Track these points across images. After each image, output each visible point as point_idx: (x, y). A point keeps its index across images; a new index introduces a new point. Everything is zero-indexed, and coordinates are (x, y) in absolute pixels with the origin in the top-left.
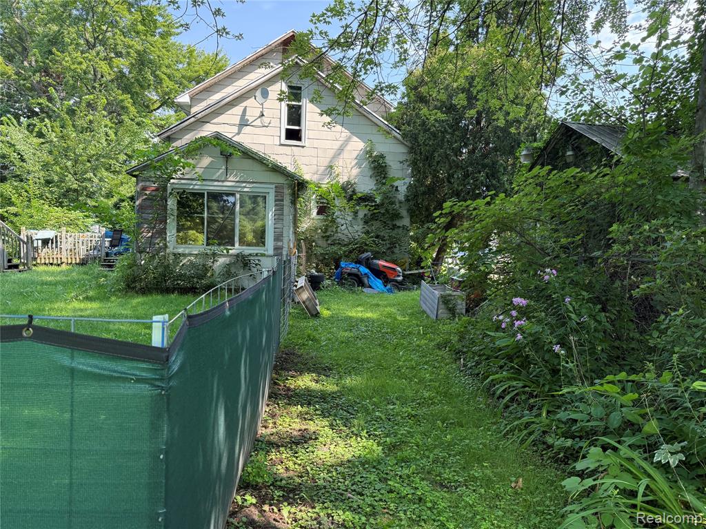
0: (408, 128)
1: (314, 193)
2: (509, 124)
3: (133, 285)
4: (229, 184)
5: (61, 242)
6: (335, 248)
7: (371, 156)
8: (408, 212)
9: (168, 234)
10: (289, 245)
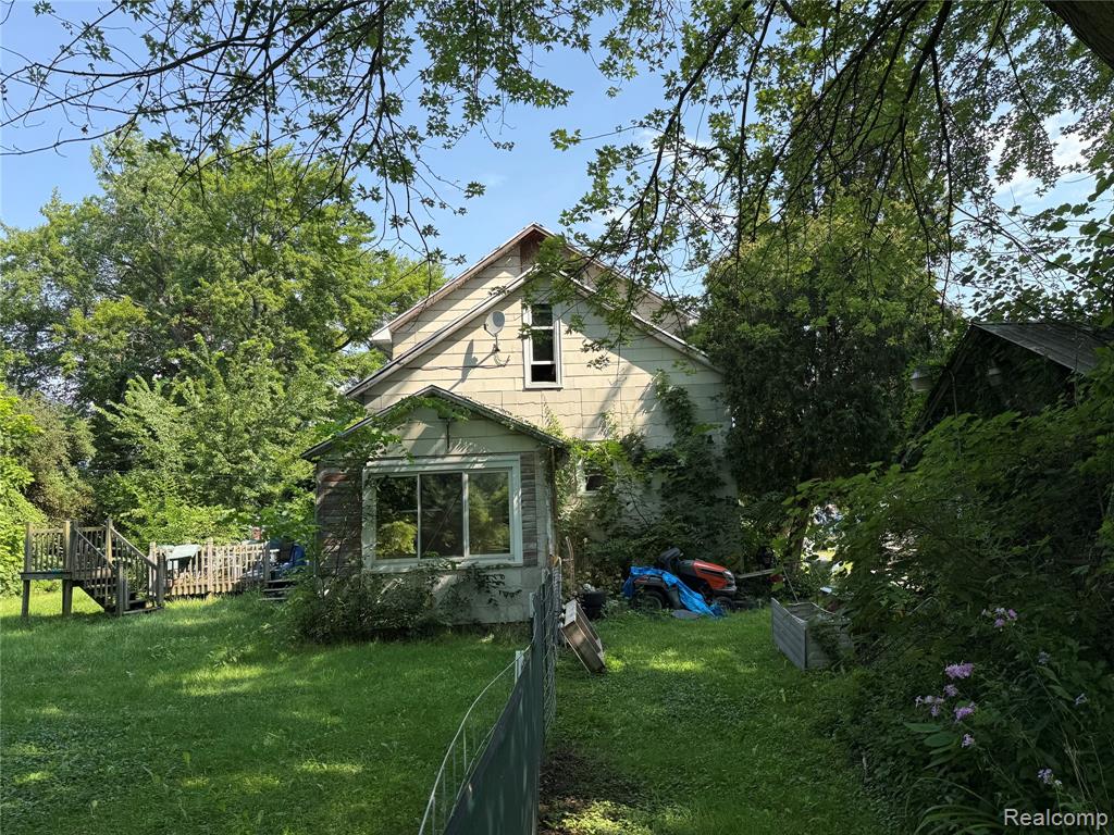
0: (719, 347)
1: (579, 457)
2: (883, 334)
3: (312, 631)
4: (453, 459)
5: (206, 560)
6: (619, 542)
7: (663, 394)
8: (732, 475)
9: (364, 546)
10: (547, 547)
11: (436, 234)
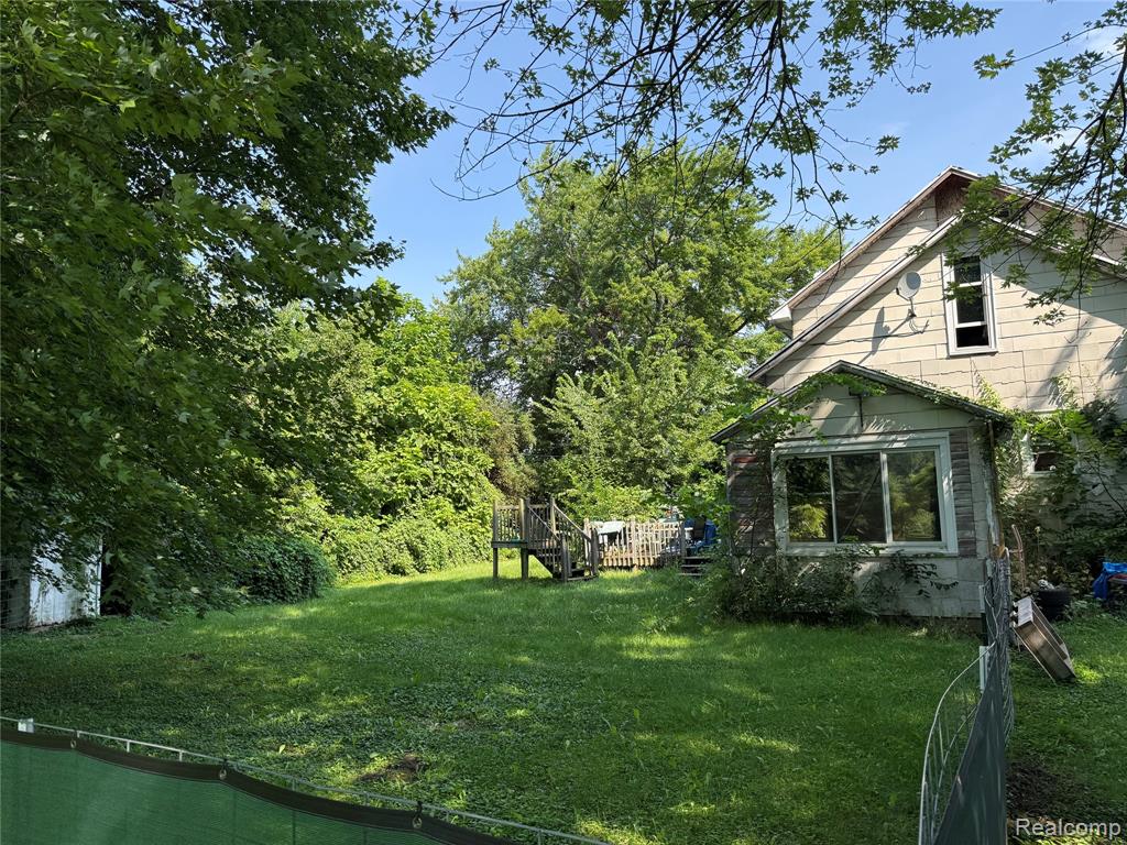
3: (732, 608)
4: (870, 437)
5: (630, 536)
9: (777, 527)
10: (989, 535)
11: (845, 198)
